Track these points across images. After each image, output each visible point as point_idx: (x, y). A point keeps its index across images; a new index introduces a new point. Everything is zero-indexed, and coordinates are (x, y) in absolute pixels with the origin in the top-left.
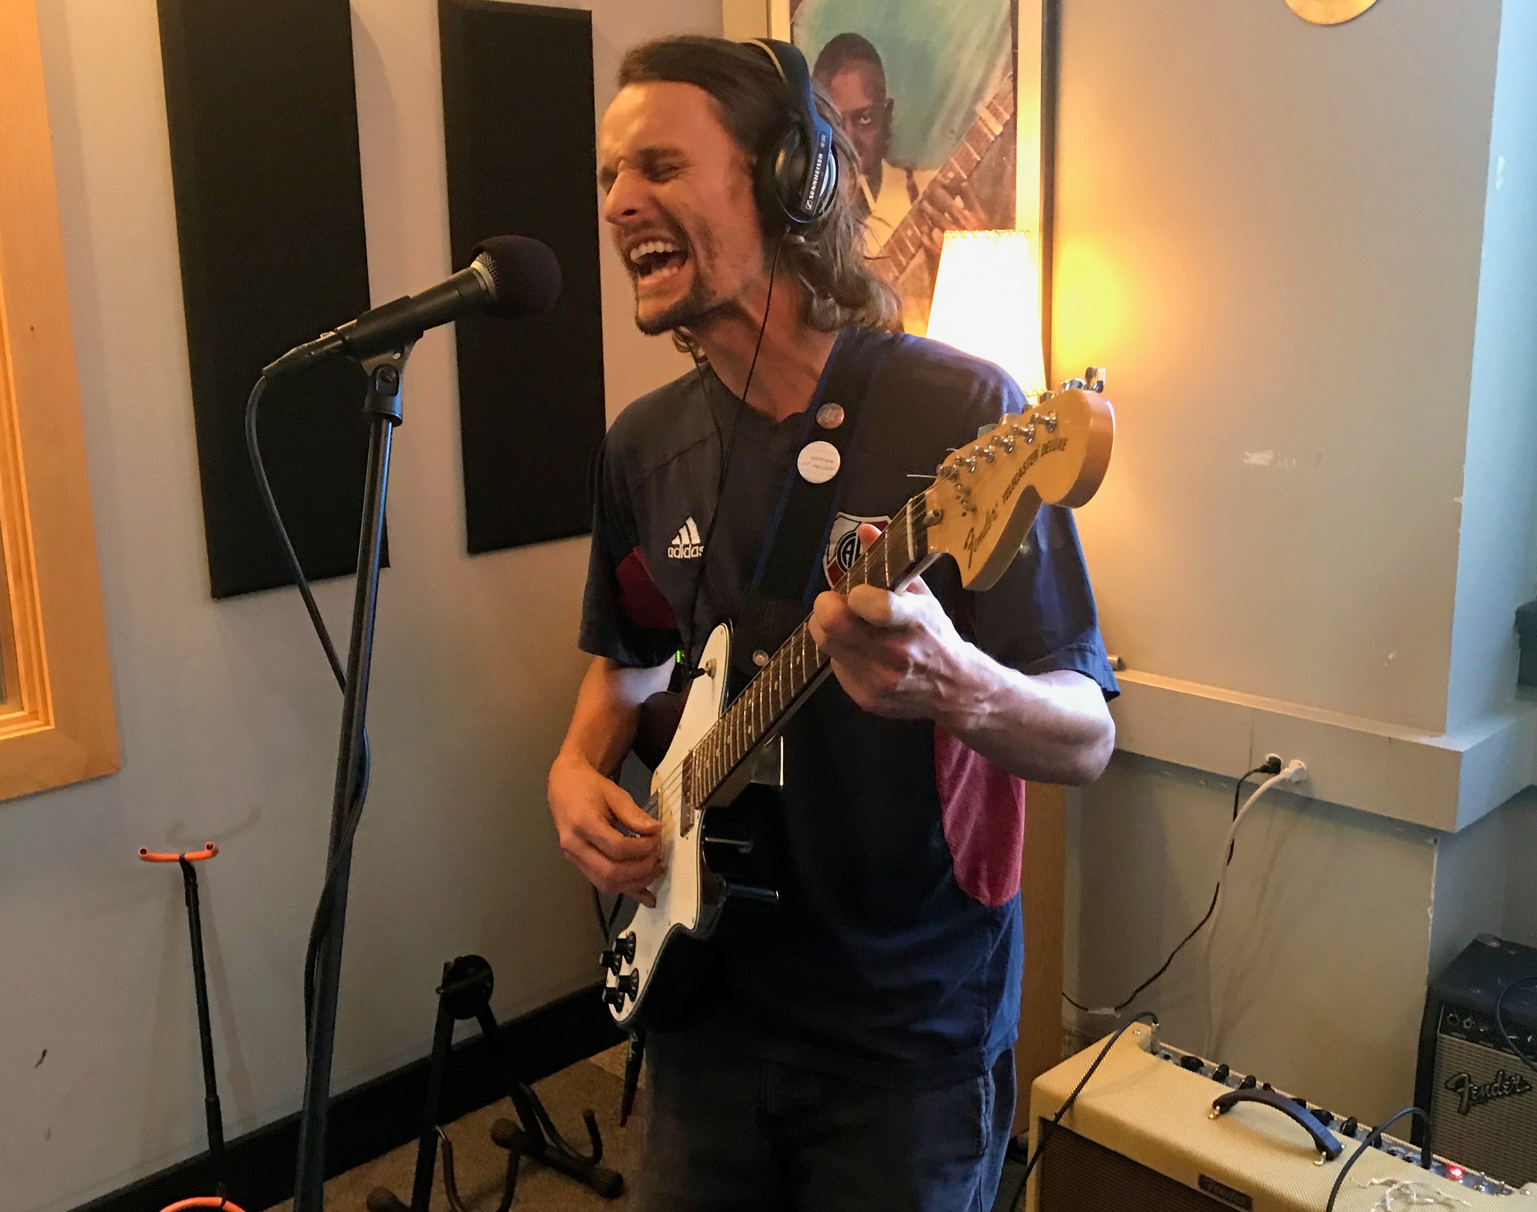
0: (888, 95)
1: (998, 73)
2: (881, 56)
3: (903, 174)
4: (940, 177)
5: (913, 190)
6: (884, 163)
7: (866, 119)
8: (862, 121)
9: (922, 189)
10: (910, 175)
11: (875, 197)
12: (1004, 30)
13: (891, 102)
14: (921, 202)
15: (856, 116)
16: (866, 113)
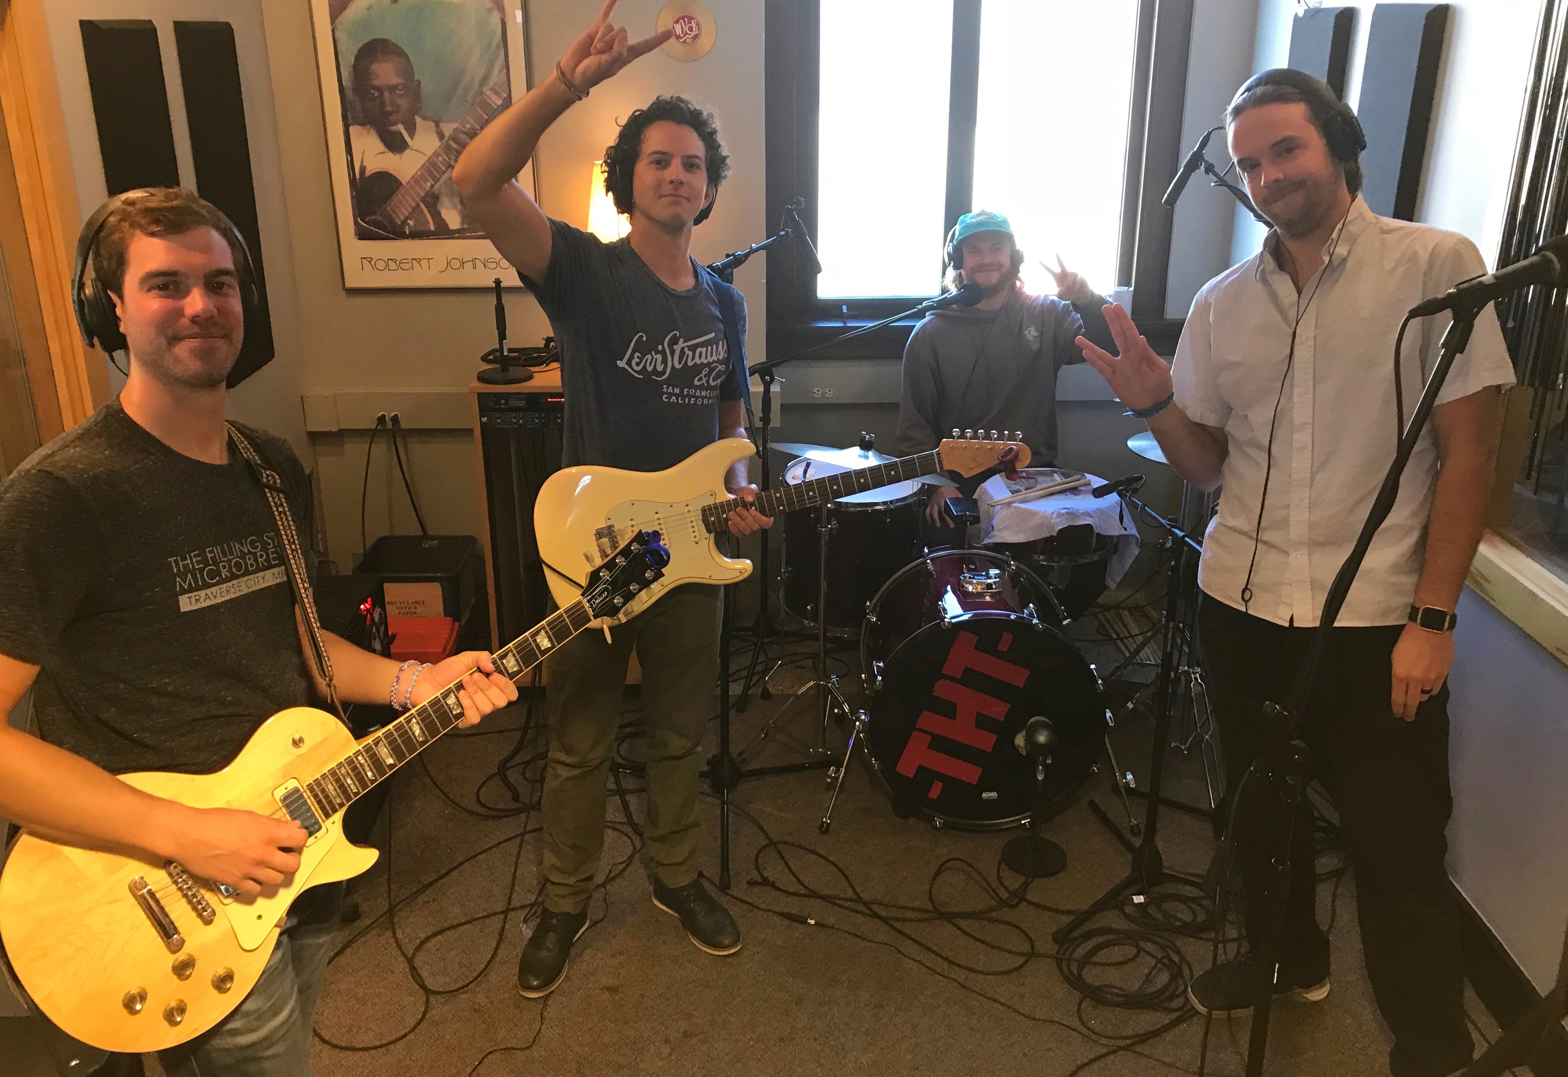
0: (416, 77)
1: (496, 70)
2: (408, 53)
3: (433, 125)
4: (460, 127)
5: (441, 135)
6: (418, 119)
7: (399, 90)
8: (398, 92)
9: (447, 134)
10: (437, 126)
11: (412, 139)
12: (498, 47)
13: (419, 83)
14: (447, 141)
15: (392, 89)
16: (400, 87)
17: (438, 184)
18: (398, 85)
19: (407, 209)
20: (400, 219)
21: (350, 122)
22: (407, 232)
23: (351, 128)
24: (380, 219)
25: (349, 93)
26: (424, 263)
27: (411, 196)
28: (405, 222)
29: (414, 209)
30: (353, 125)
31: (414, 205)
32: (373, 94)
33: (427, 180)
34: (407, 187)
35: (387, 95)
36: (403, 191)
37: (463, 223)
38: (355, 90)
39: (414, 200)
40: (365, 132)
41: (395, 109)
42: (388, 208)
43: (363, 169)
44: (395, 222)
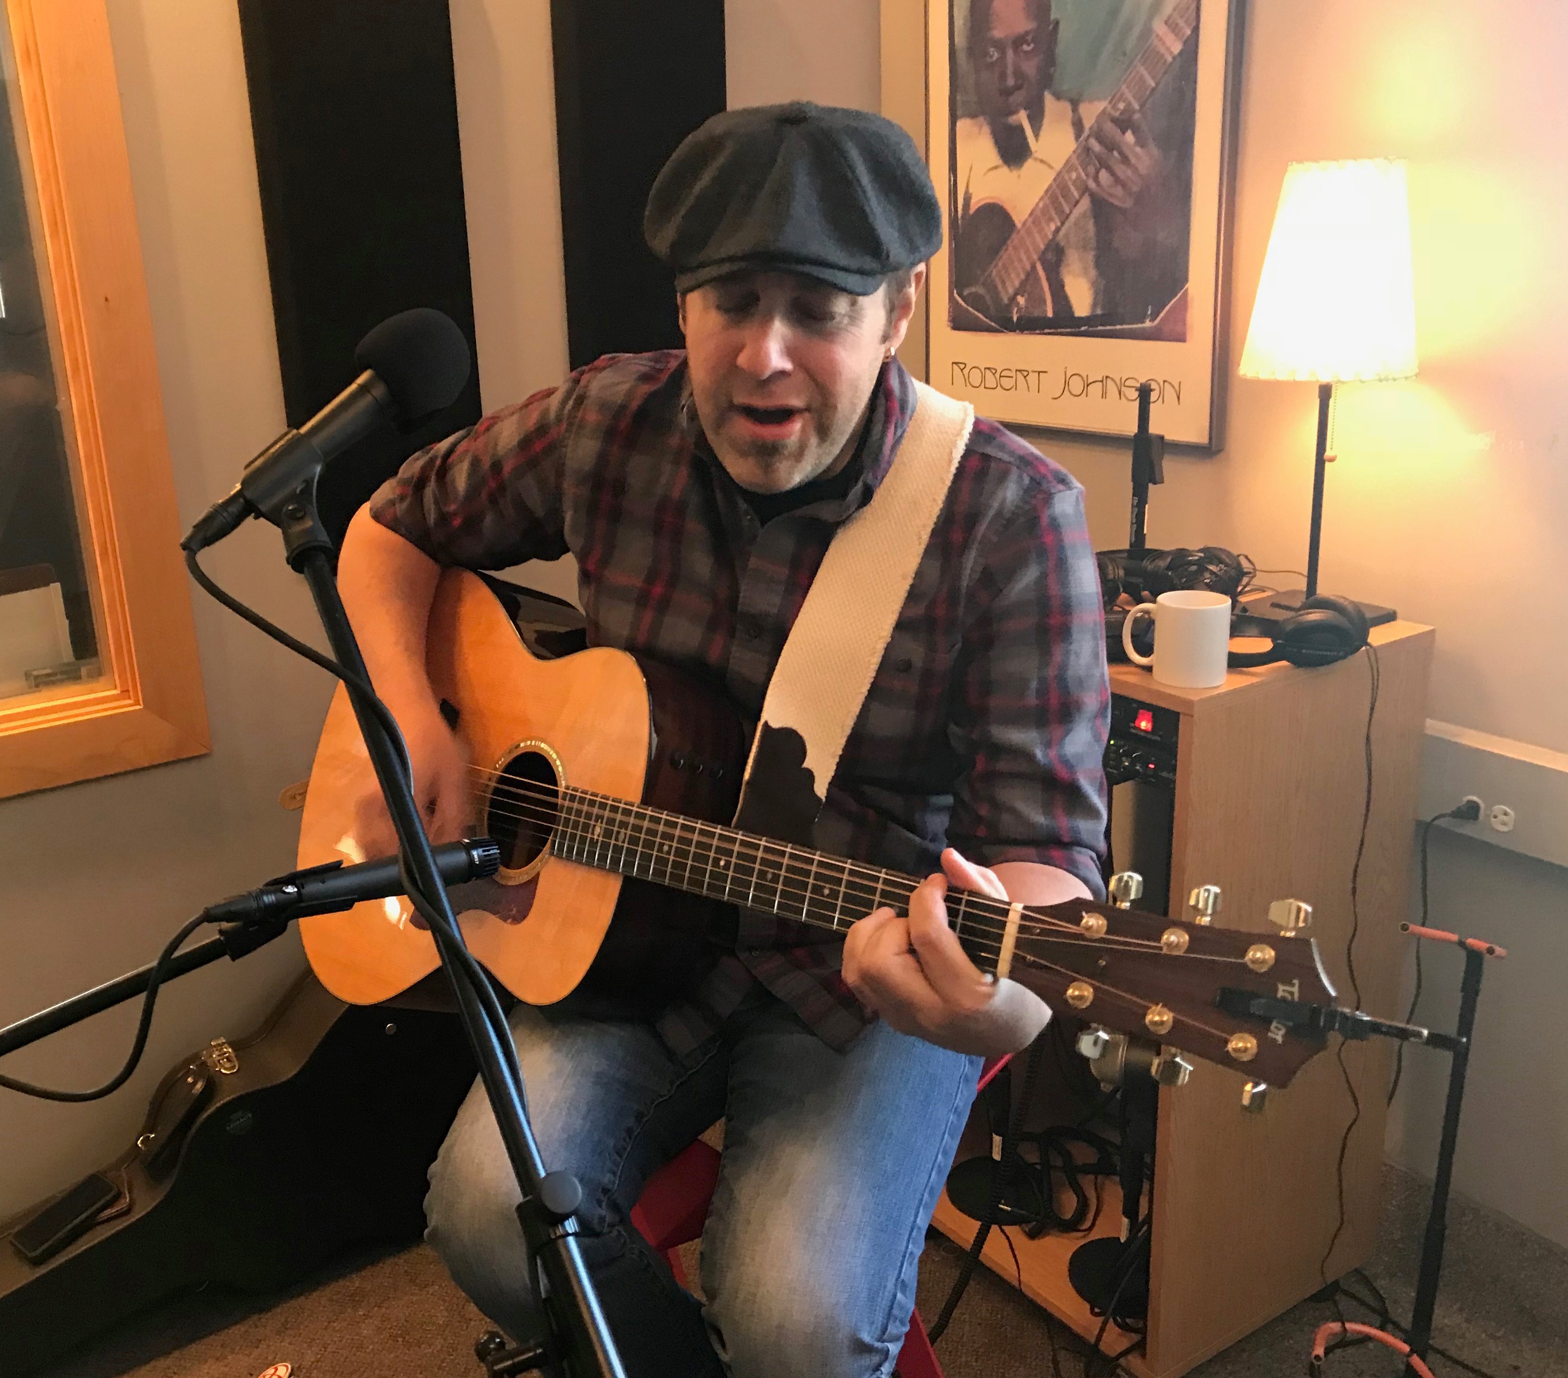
9: (1088, 123)
14: (1087, 139)
15: (1018, 42)
16: (1029, 38)
17: (1067, 224)
18: (1027, 33)
19: (1018, 275)
20: (1007, 292)
21: (959, 113)
22: (1015, 319)
23: (960, 124)
24: (981, 290)
25: (962, 57)
26: (1032, 378)
27: (1027, 251)
28: (1013, 299)
29: (1028, 275)
30: (962, 116)
31: (1028, 267)
32: (991, 57)
33: (1051, 219)
34: (1022, 232)
35: (1010, 53)
36: (1016, 241)
37: (1094, 305)
38: (971, 51)
39: (1029, 258)
40: (976, 130)
41: (1020, 82)
42: (994, 273)
43: (967, 199)
44: (1002, 299)
